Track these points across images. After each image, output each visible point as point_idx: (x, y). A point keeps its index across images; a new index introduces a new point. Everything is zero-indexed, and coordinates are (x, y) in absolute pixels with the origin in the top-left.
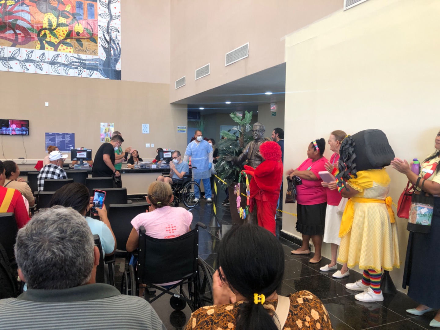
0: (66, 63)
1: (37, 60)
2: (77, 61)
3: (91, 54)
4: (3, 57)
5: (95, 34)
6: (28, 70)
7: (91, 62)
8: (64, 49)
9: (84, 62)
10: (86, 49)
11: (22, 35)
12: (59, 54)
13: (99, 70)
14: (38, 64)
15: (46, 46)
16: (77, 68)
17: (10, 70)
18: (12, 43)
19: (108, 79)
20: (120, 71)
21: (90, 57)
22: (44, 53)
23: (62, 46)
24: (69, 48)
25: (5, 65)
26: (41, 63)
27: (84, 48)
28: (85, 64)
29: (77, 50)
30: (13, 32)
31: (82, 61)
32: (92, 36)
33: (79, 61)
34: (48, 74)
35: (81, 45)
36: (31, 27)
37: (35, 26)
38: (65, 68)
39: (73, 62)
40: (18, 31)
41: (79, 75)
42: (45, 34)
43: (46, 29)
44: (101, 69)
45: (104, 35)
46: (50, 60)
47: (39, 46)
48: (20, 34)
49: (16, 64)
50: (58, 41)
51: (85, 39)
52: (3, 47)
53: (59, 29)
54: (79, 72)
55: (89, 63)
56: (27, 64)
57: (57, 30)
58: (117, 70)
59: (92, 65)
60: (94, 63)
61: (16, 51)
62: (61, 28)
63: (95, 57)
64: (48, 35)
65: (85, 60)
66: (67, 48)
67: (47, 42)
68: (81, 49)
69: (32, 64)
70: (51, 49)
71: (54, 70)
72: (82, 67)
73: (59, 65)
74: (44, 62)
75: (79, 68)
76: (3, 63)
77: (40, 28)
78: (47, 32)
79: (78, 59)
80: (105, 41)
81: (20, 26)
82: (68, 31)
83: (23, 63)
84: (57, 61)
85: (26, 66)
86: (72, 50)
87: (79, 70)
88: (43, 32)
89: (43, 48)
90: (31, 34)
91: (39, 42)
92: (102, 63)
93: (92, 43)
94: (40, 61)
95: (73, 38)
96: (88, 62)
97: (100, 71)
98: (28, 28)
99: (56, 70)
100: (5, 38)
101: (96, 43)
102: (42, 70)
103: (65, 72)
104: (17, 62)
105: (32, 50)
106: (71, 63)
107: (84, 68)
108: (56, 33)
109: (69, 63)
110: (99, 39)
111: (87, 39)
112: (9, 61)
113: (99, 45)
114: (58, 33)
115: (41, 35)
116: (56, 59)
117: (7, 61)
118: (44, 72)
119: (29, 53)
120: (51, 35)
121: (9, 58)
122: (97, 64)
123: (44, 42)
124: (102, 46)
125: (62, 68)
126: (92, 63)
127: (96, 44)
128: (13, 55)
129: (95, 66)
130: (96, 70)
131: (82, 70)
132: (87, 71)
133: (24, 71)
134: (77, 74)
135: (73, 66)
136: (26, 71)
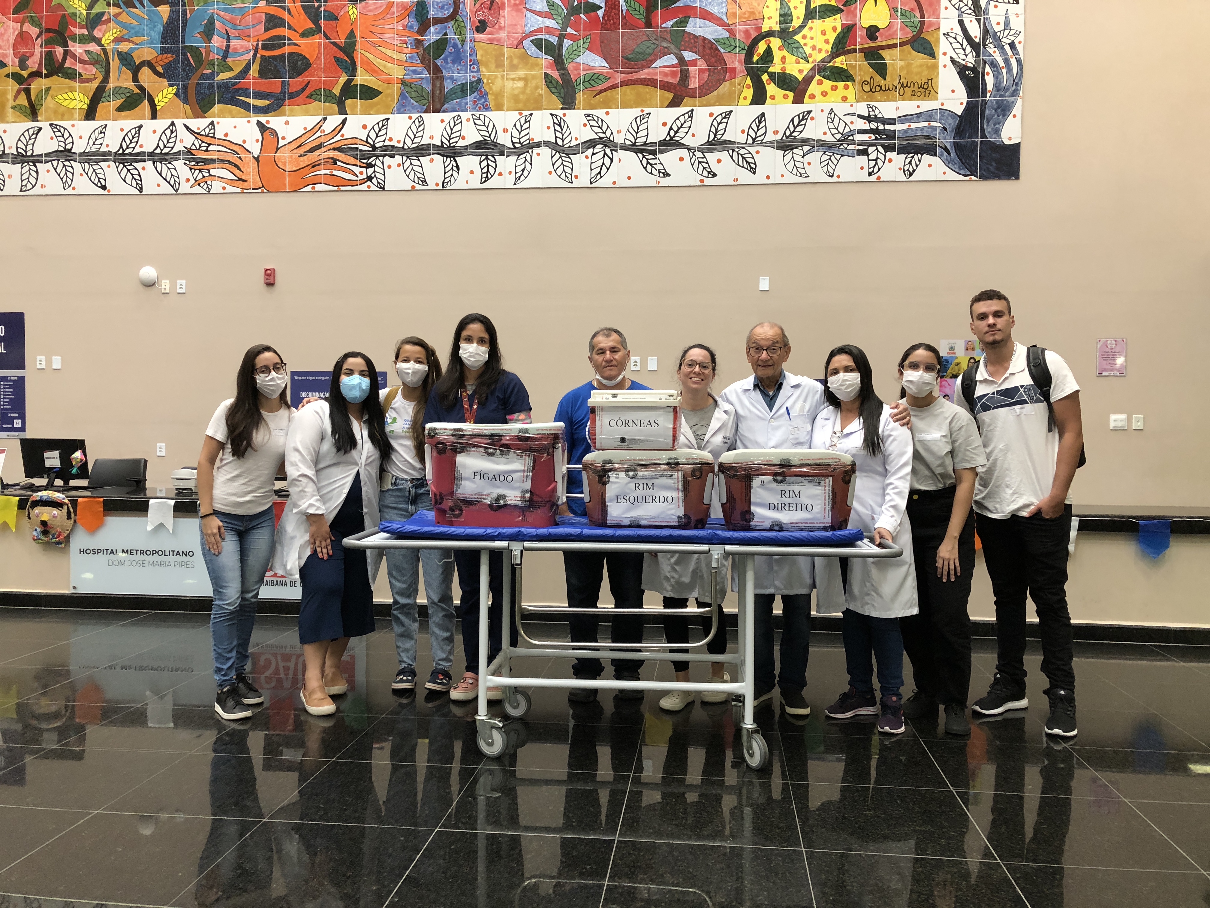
0: (829, 138)
1: (741, 138)
2: (867, 127)
3: (914, 95)
4: (645, 144)
5: (931, 24)
6: (715, 175)
7: (914, 125)
8: (824, 94)
9: (888, 127)
10: (896, 83)
11: (702, 64)
12: (809, 112)
13: (938, 150)
14: (742, 151)
15: (771, 89)
16: (865, 152)
17: (665, 181)
18: (670, 96)
19: (973, 178)
20: (1016, 148)
21: (909, 107)
22: (763, 115)
23: (820, 83)
24: (841, 85)
25: (649, 168)
26: (753, 150)
27: (892, 79)
28: (891, 135)
29: (867, 88)
30: (675, 61)
31: (881, 127)
32: (921, 31)
33: (873, 125)
34: (771, 181)
35: (881, 70)
36: (726, 34)
37: (739, 29)
38: (825, 157)
39: (852, 133)
40: (688, 56)
41: (870, 174)
42: (769, 52)
43: (771, 33)
44: (949, 147)
45: (961, 23)
46: (779, 137)
47: (749, 93)
48: (694, 63)
49: (681, 159)
50: (807, 67)
51: (894, 46)
52: (647, 110)
53: (811, 28)
54: (872, 163)
55: (906, 131)
56: (712, 157)
57: (805, 31)
58: (1007, 142)
59: (914, 138)
60: (922, 129)
61: (682, 119)
62: (817, 24)
63: (926, 105)
64: (777, 55)
65: (892, 122)
66: (834, 88)
67: (772, 76)
68: (882, 82)
69: (724, 155)
70: (785, 97)
71: (790, 166)
72: (883, 146)
73: (806, 148)
74: (762, 144)
75: (871, 149)
76: (645, 162)
77: (754, 34)
78: (775, 43)
79: (868, 119)
80: (965, 43)
81: (695, 37)
82: (839, 29)
83: (698, 154)
84: (803, 135)
85: (707, 163)
86: (851, 93)
87: (873, 156)
88: (762, 47)
89: (759, 98)
90: (727, 57)
91: (749, 81)
92: (952, 124)
93: (919, 59)
94: (750, 141)
95: (855, 51)
96: (904, 126)
97: (945, 154)
98: (717, 41)
99: (798, 164)
100: (650, 82)
101: (932, 55)
102: (753, 171)
103: (825, 169)
104: (684, 153)
105: (727, 109)
106: (845, 139)
107: (888, 148)
108: (802, 42)
109: (838, 136)
110: (942, 39)
111: (902, 44)
112: (661, 152)
113: (943, 60)
114: (807, 41)
115: (755, 58)
116: (799, 129)
117: (653, 153)
118: (759, 178)
119: (719, 119)
120: (785, 52)
121: (663, 143)
122: (934, 128)
123: (765, 77)
124: (953, 62)
125: (816, 157)
126: (917, 129)
127: (930, 61)
128: (672, 133)
129: (928, 137)
130: (931, 150)
131: (881, 157)
132: (898, 159)
133: (702, 181)
134: (866, 171)
135: (851, 147)
136: (708, 181)
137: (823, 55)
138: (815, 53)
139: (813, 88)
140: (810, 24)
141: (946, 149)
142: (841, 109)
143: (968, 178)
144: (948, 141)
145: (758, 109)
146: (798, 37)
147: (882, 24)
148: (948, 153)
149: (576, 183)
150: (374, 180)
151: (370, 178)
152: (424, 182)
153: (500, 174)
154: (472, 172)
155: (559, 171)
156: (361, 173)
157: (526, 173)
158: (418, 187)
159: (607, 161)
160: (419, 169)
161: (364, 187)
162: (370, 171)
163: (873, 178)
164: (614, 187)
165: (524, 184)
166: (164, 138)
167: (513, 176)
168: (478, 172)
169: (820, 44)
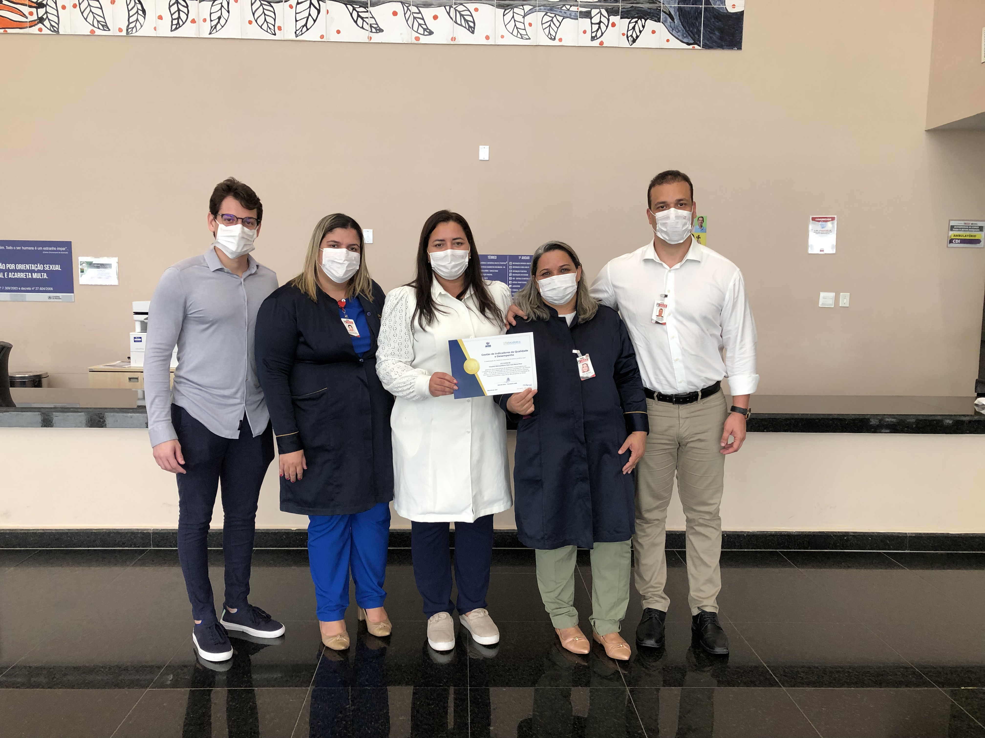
6: (431, 33)
13: (662, 15)
14: (460, 8)
16: (588, 15)
17: (377, 38)
19: (696, 47)
20: (740, 16)
25: (360, 21)
26: (471, 6)
34: (490, 42)
38: (547, 19)
41: (593, 38)
44: (673, 13)
49: (395, 14)
54: (595, 27)
56: (427, 13)
58: (731, 10)
69: (441, 12)
71: (511, 26)
72: (606, 9)
73: (527, 8)
75: (594, 12)
76: (355, 14)
83: (414, 9)
85: (423, 19)
87: (596, 20)
97: (669, 20)
99: (519, 25)
102: (472, 30)
103: (547, 31)
104: (397, 6)
107: (612, 12)
112: (373, 5)
117: (365, 5)
118: (478, 38)
125: (537, 17)
129: (652, 1)
130: (654, 15)
131: (604, 20)
132: (622, 24)
133: (417, 39)
134: (589, 35)
135: (574, 9)
136: (424, 40)
141: (670, 15)
143: (691, 47)
144: (672, 6)
148: (673, 19)
149: (279, 36)
150: (46, 23)
151: (41, 20)
152: (105, 27)
153: (193, 21)
154: (160, 18)
155: (261, 21)
156: (31, 14)
157: (222, 21)
158: (98, 32)
159: (314, 12)
160: (99, 12)
161: (35, 30)
162: (41, 11)
163: (596, 43)
164: (323, 42)
165: (221, 34)
167: (208, 24)
168: (167, 18)
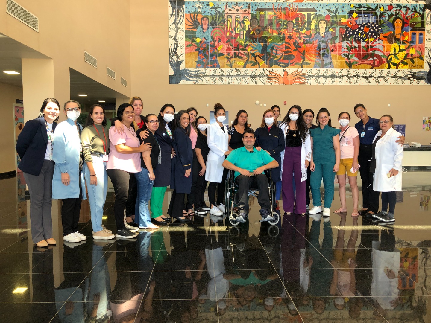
0: (403, 76)
1: (385, 76)
2: (410, 74)
3: (419, 68)
4: (366, 76)
5: (423, 54)
6: (380, 83)
7: (419, 74)
8: (402, 67)
9: (414, 74)
10: (416, 65)
11: (378, 60)
12: (399, 71)
14: (385, 78)
15: (392, 66)
16: (409, 79)
17: (370, 84)
18: (371, 66)
21: (419, 70)
22: (390, 71)
23: (401, 65)
24: (405, 65)
25: (367, 81)
26: (388, 78)
27: (415, 64)
28: (415, 76)
29: (410, 66)
30: (372, 59)
31: (413, 74)
32: (421, 55)
33: (412, 74)
34: (391, 84)
35: (413, 62)
36: (383, 54)
37: (386, 53)
38: (402, 80)
39: (407, 75)
40: (375, 58)
41: (411, 83)
42: (391, 58)
43: (392, 54)
45: (428, 54)
46: (393, 75)
47: (387, 66)
48: (376, 60)
49: (373, 80)
50: (399, 61)
51: (416, 58)
52: (366, 69)
53: (400, 54)
54: (411, 81)
55: (418, 75)
56: (379, 79)
57: (399, 54)
59: (419, 76)
60: (421, 75)
61: (373, 71)
62: (401, 53)
63: (422, 70)
64: (393, 59)
65: (415, 73)
66: (404, 66)
67: (392, 63)
68: (413, 65)
69: (382, 79)
70: (394, 67)
71: (395, 82)
72: (413, 78)
73: (398, 78)
74: (389, 77)
75: (411, 78)
76: (366, 80)
77: (389, 54)
78: (393, 56)
79: (411, 72)
80: (429, 58)
81: (377, 54)
82: (405, 54)
83: (377, 79)
84: (397, 75)
86: (407, 67)
87: (411, 80)
88: (390, 57)
89: (389, 67)
90: (383, 59)
91: (387, 64)
92: (426, 74)
93: (421, 61)
94: (387, 76)
95: (408, 58)
96: (417, 74)
98: (381, 55)
99: (397, 81)
100: (367, 64)
101: (423, 60)
102: (387, 82)
103: (402, 82)
104: (374, 78)
105: (383, 69)
106: (406, 76)
107: (414, 78)
108: (398, 56)
109: (405, 76)
110: (425, 57)
111: (417, 58)
112: (369, 78)
113: (425, 61)
114: (399, 56)
115: (389, 59)
116: (397, 74)
117: (367, 78)
118: (389, 84)
119: (381, 71)
120: (394, 58)
121: (369, 76)
122: (423, 75)
123: (390, 63)
124: (427, 62)
125: (400, 80)
126: (420, 75)
127: (423, 61)
128: (371, 74)
129: (422, 76)
130: (422, 79)
131: (413, 80)
132: (416, 81)
133: (377, 84)
134: (410, 83)
135: (407, 78)
136: (378, 84)
137: (402, 59)
138: (400, 59)
139: (400, 66)
140: (400, 53)
141: (425, 79)
142: (405, 70)
143: (429, 85)
144: (426, 77)
145: (389, 70)
146: (397, 55)
147: (414, 53)
148: (426, 79)
149: (352, 84)
150: (309, 83)
151: (308, 82)
152: (319, 83)
153: (336, 82)
154: (330, 81)
155: (348, 81)
156: (306, 81)
157: (341, 82)
158: (318, 84)
159: (358, 80)
160: (318, 80)
161: (306, 84)
162: (308, 80)
163: (411, 84)
164: (359, 85)
165: (341, 84)
166: (261, 72)
167: (338, 82)
168: (331, 82)
169: (401, 57)
